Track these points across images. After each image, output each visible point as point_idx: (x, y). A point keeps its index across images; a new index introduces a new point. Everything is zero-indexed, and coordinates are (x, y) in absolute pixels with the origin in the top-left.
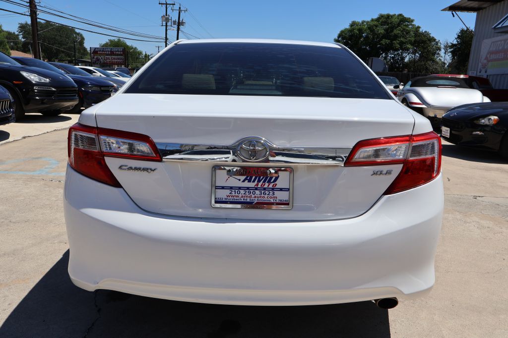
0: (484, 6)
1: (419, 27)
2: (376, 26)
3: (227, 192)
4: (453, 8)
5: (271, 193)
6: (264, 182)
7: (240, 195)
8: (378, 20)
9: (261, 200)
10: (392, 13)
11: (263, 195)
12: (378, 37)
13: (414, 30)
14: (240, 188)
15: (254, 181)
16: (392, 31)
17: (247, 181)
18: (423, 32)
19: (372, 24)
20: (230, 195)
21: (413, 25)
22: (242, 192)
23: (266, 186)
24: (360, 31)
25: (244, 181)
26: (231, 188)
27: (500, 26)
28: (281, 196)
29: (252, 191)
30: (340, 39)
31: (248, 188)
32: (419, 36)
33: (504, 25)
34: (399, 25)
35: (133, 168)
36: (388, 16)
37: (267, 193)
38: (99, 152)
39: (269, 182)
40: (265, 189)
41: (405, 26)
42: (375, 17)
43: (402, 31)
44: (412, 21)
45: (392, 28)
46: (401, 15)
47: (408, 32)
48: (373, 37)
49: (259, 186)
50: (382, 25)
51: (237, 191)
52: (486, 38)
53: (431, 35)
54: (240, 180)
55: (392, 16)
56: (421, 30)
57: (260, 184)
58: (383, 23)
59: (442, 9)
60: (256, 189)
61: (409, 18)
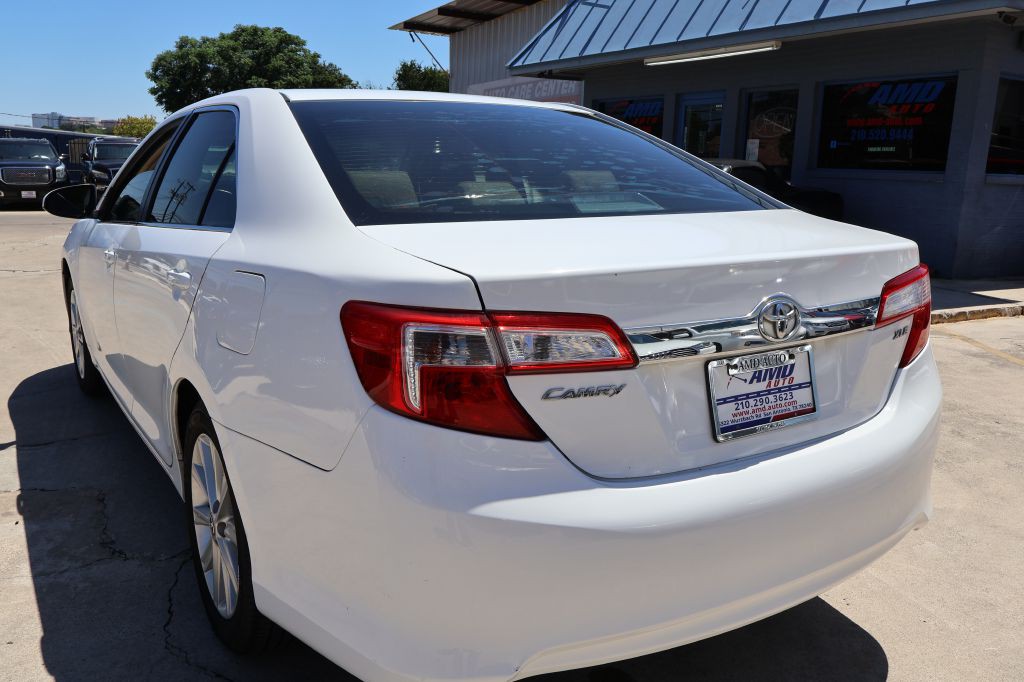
0: (462, 25)
1: (317, 56)
2: (235, 49)
3: (732, 406)
4: (412, 26)
5: (789, 397)
6: (777, 377)
7: (750, 409)
8: (235, 36)
9: (780, 411)
10: (261, 25)
11: (779, 402)
12: (240, 73)
13: (309, 60)
14: (748, 396)
15: (764, 380)
16: (268, 61)
17: (755, 380)
18: (327, 64)
19: (225, 43)
20: (736, 412)
21: (305, 51)
22: (752, 402)
23: (780, 385)
24: (202, 57)
25: (751, 382)
26: (736, 398)
27: (519, 63)
28: (802, 397)
29: (764, 398)
30: (158, 73)
31: (758, 394)
32: (320, 73)
33: (526, 63)
34: (279, 49)
35: (576, 392)
36: (255, 31)
37: (784, 397)
38: (498, 368)
39: (784, 376)
40: (780, 390)
41: (292, 51)
42: (229, 30)
43: (287, 62)
44: (304, 43)
45: (269, 54)
46: (279, 30)
47: (299, 65)
48: (231, 72)
49: (772, 387)
50: (245, 48)
51: (744, 401)
52: (474, 83)
53: (343, 72)
54: (745, 381)
55: (264, 31)
56: (321, 61)
57: (773, 381)
58: (247, 45)
59: (391, 26)
60: (769, 392)
61: (297, 37)
